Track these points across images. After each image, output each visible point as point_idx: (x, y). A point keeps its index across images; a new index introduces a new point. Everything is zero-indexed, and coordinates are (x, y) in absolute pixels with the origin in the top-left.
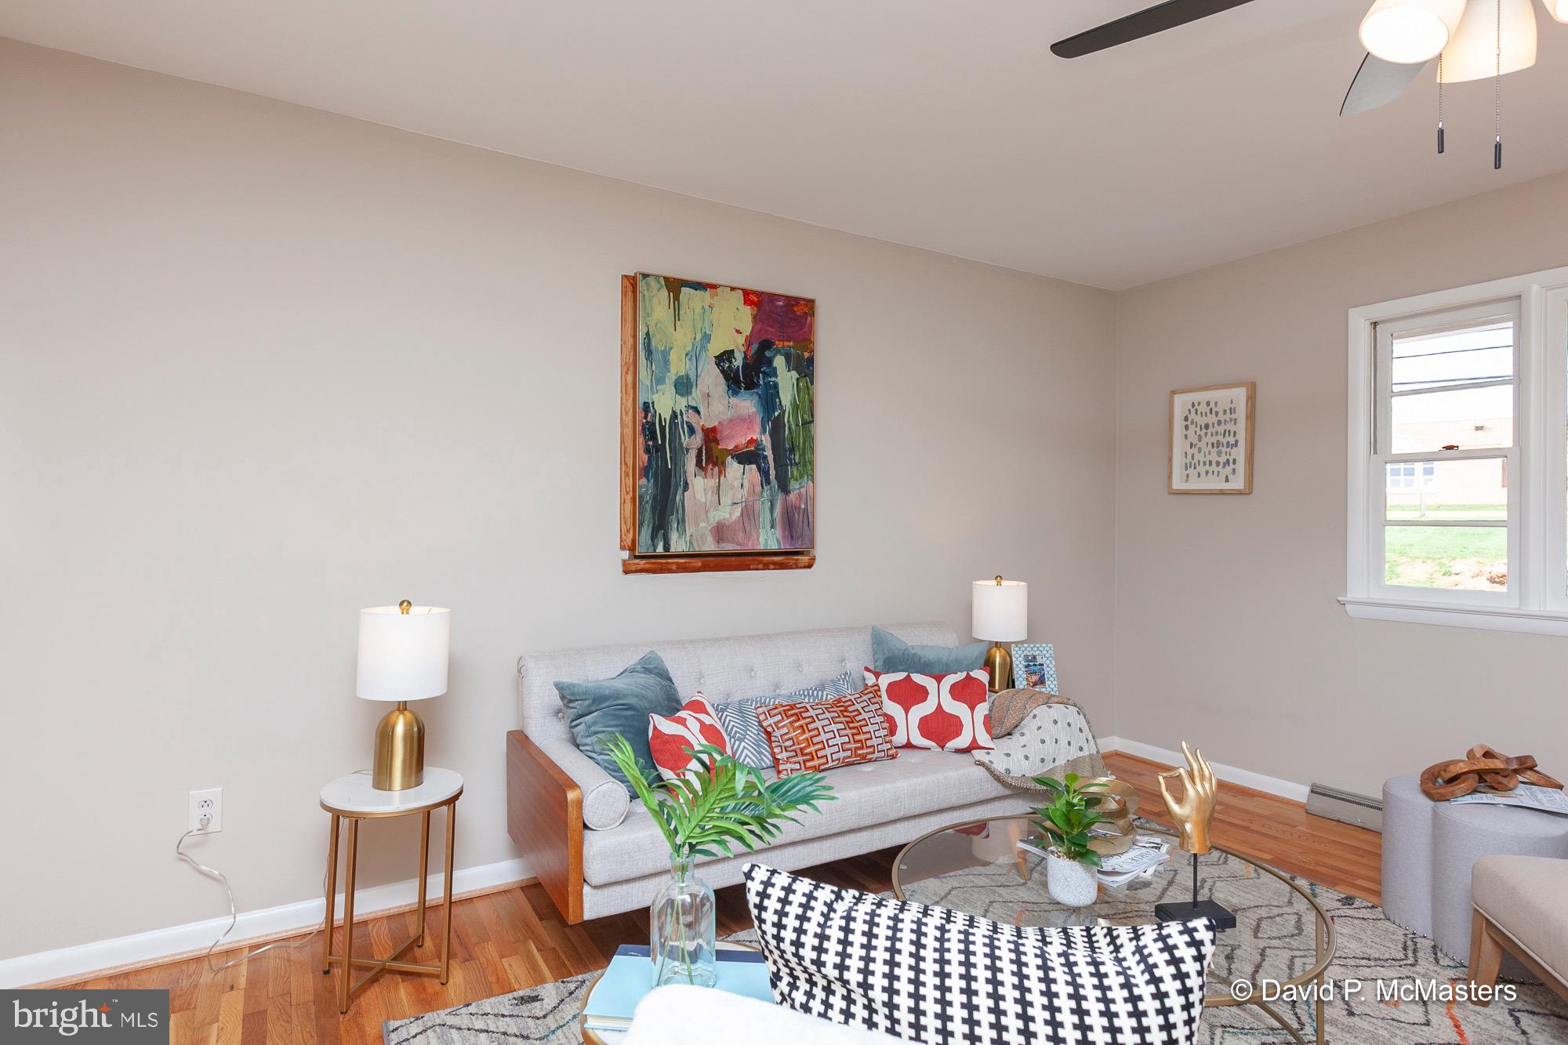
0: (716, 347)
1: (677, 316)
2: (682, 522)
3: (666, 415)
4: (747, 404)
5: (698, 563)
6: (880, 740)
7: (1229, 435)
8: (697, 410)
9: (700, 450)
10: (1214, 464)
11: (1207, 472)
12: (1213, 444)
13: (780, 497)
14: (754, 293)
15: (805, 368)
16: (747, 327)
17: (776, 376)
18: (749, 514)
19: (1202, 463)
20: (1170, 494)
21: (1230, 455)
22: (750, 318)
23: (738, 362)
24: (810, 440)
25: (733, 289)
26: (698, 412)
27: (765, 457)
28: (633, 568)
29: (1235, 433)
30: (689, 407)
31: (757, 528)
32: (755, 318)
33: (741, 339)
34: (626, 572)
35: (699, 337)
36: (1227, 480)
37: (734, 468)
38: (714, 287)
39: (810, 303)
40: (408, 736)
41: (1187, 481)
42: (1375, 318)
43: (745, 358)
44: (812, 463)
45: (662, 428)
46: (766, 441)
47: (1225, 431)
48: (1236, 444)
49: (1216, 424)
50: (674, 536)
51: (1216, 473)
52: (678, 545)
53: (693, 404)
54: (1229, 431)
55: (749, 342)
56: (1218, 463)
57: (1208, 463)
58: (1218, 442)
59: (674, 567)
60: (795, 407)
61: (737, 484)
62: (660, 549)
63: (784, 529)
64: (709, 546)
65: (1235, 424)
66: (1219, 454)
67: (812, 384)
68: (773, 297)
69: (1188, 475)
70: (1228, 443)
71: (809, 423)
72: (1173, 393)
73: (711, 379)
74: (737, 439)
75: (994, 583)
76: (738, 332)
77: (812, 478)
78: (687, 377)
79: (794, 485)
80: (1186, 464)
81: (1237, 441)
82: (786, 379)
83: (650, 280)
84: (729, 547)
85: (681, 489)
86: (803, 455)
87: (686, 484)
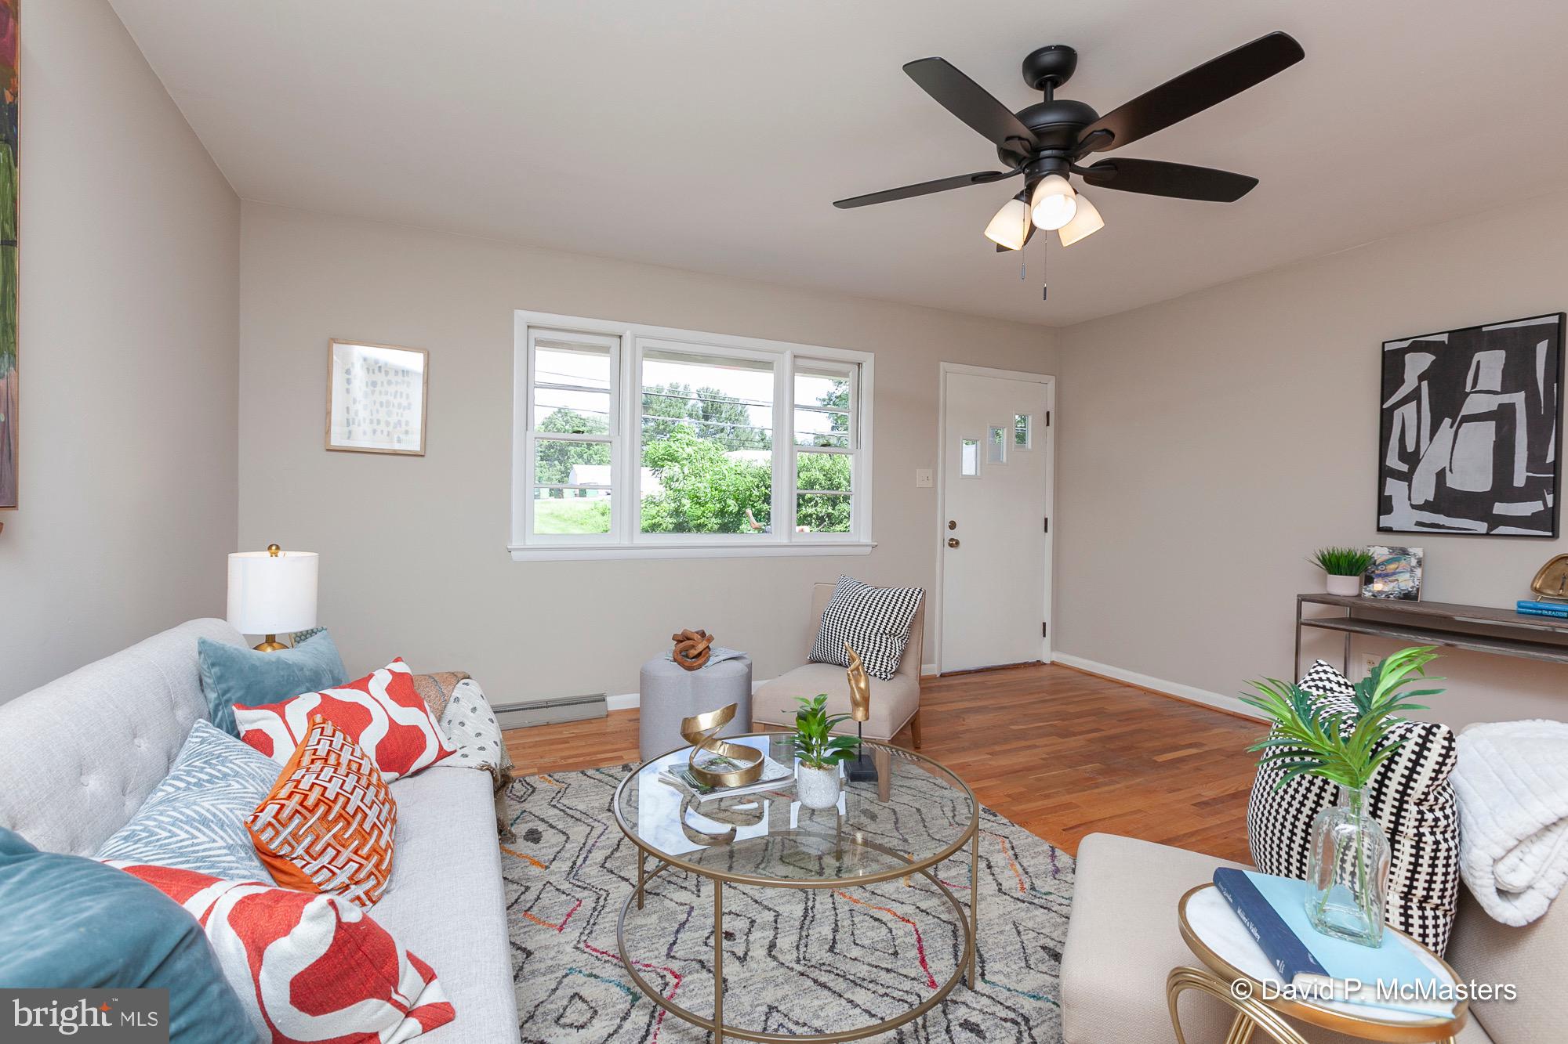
7: (401, 396)
10: (383, 423)
11: (374, 432)
12: (381, 404)
19: (368, 421)
20: (328, 450)
21: (402, 416)
29: (408, 397)
36: (399, 441)
41: (349, 438)
42: (533, 322)
47: (397, 392)
48: (409, 406)
49: (385, 383)
51: (385, 433)
54: (401, 393)
56: (388, 424)
57: (375, 421)
58: (388, 402)
65: (408, 386)
66: (389, 413)
69: (350, 432)
70: (400, 406)
72: (334, 340)
75: (267, 554)
80: (348, 420)
81: (410, 405)
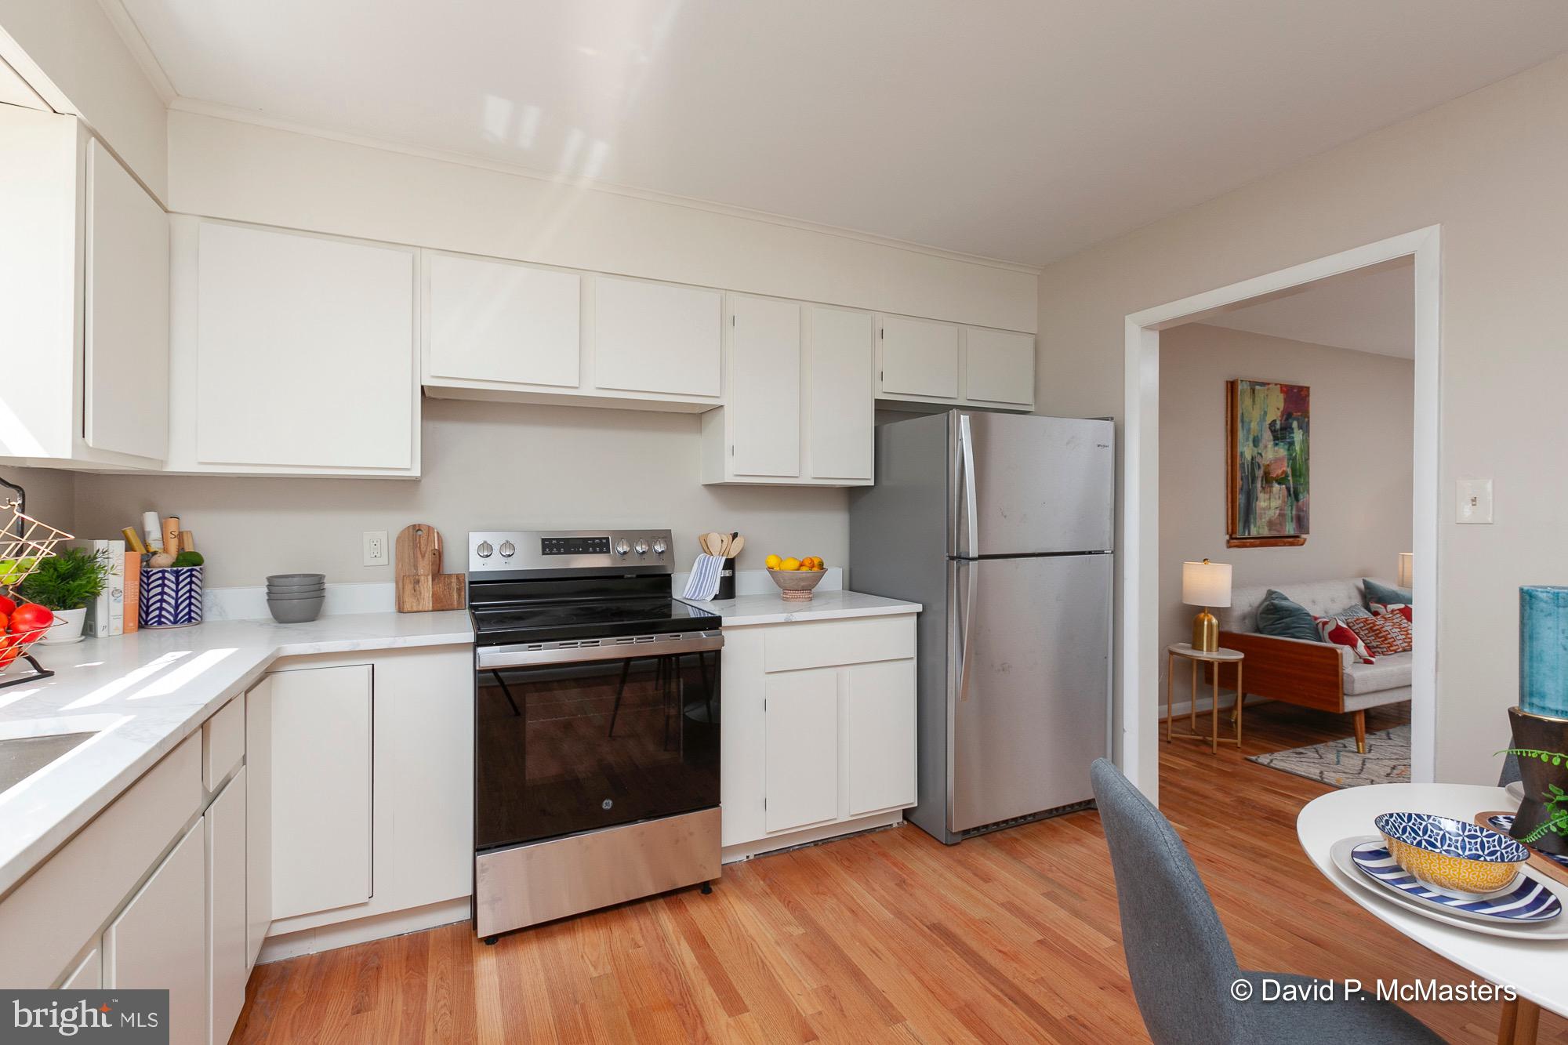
0: (1269, 420)
1: (1254, 401)
2: (1255, 519)
3: (1249, 459)
4: (1282, 451)
5: (1258, 541)
6: (1401, 641)
8: (1261, 454)
9: (1262, 477)
13: (1295, 503)
14: (1286, 386)
15: (1305, 427)
16: (1281, 405)
17: (1293, 433)
18: (1282, 515)
22: (1282, 400)
23: (1278, 427)
24: (1308, 469)
25: (1276, 384)
26: (1262, 456)
27: (1289, 480)
28: (1233, 545)
30: (1258, 453)
31: (1285, 522)
32: (1285, 400)
33: (1279, 414)
34: (1230, 547)
35: (1262, 413)
37: (1276, 487)
38: (1269, 384)
39: (1308, 388)
40: (1208, 625)
43: (1281, 424)
44: (1308, 482)
45: (1248, 465)
46: (1289, 471)
50: (1252, 526)
52: (1254, 532)
53: (1260, 452)
55: (1282, 416)
59: (1248, 544)
60: (1301, 450)
61: (1277, 497)
62: (1247, 534)
63: (1297, 522)
64: (1265, 532)
67: (1309, 436)
68: (1293, 387)
71: (1307, 459)
73: (1267, 436)
74: (1277, 472)
76: (1278, 409)
77: (1308, 493)
78: (1257, 436)
79: (1301, 496)
82: (1298, 436)
83: (1244, 383)
84: (1274, 533)
85: (1255, 501)
86: (1304, 479)
87: (1257, 498)
